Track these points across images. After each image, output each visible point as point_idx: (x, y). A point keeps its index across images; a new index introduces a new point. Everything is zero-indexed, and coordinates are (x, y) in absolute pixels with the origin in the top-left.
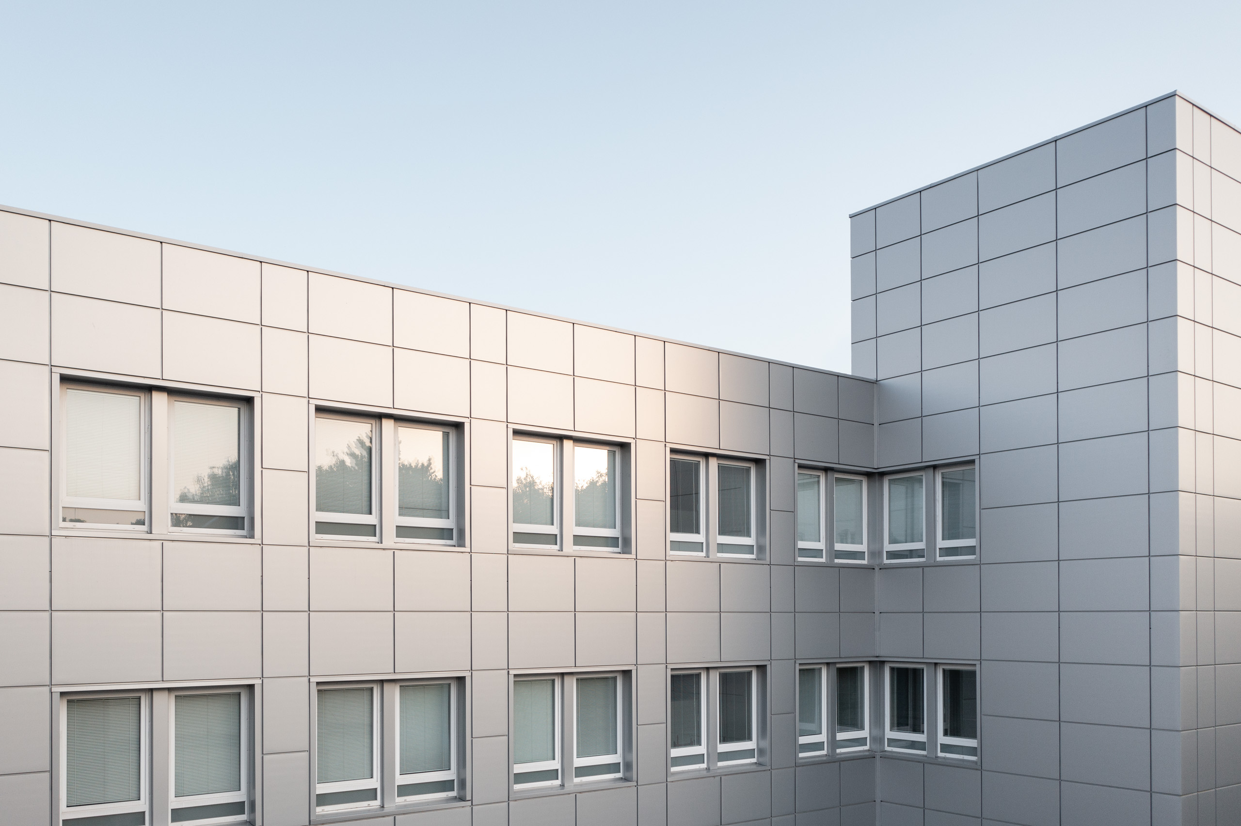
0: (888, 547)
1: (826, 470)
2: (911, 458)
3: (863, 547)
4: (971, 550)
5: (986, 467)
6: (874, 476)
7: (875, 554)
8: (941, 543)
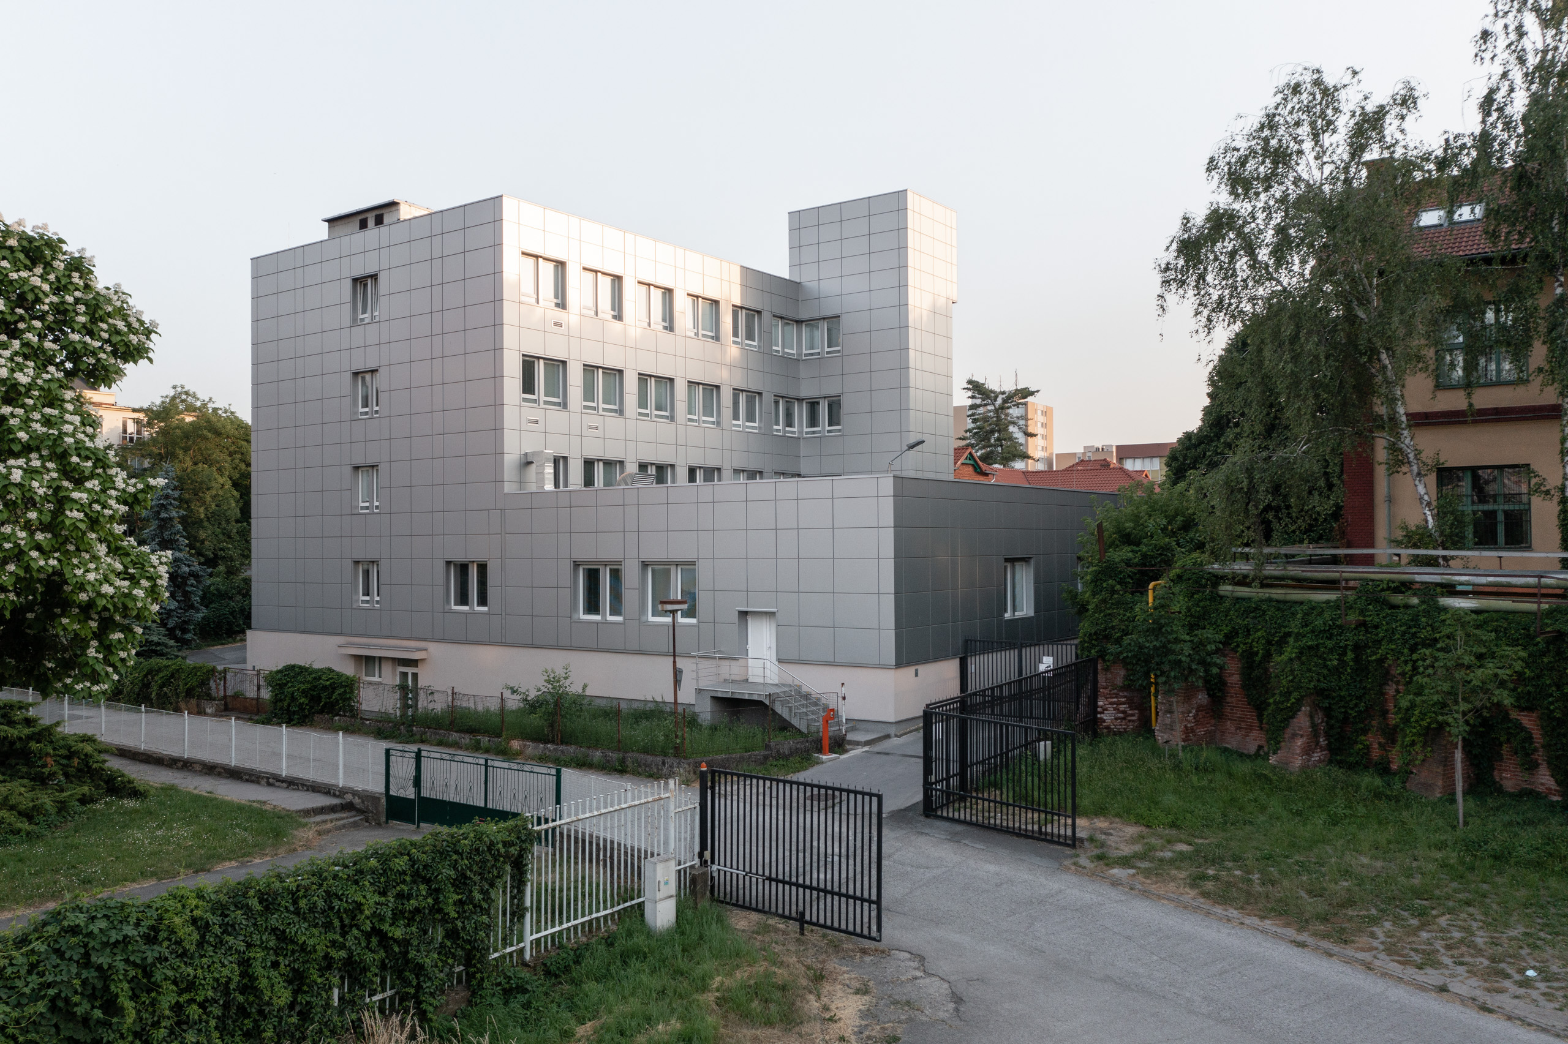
0: (805, 352)
1: (782, 318)
2: (815, 315)
3: (794, 352)
4: (839, 351)
5: (844, 319)
6: (799, 322)
7: (800, 354)
8: (827, 349)
